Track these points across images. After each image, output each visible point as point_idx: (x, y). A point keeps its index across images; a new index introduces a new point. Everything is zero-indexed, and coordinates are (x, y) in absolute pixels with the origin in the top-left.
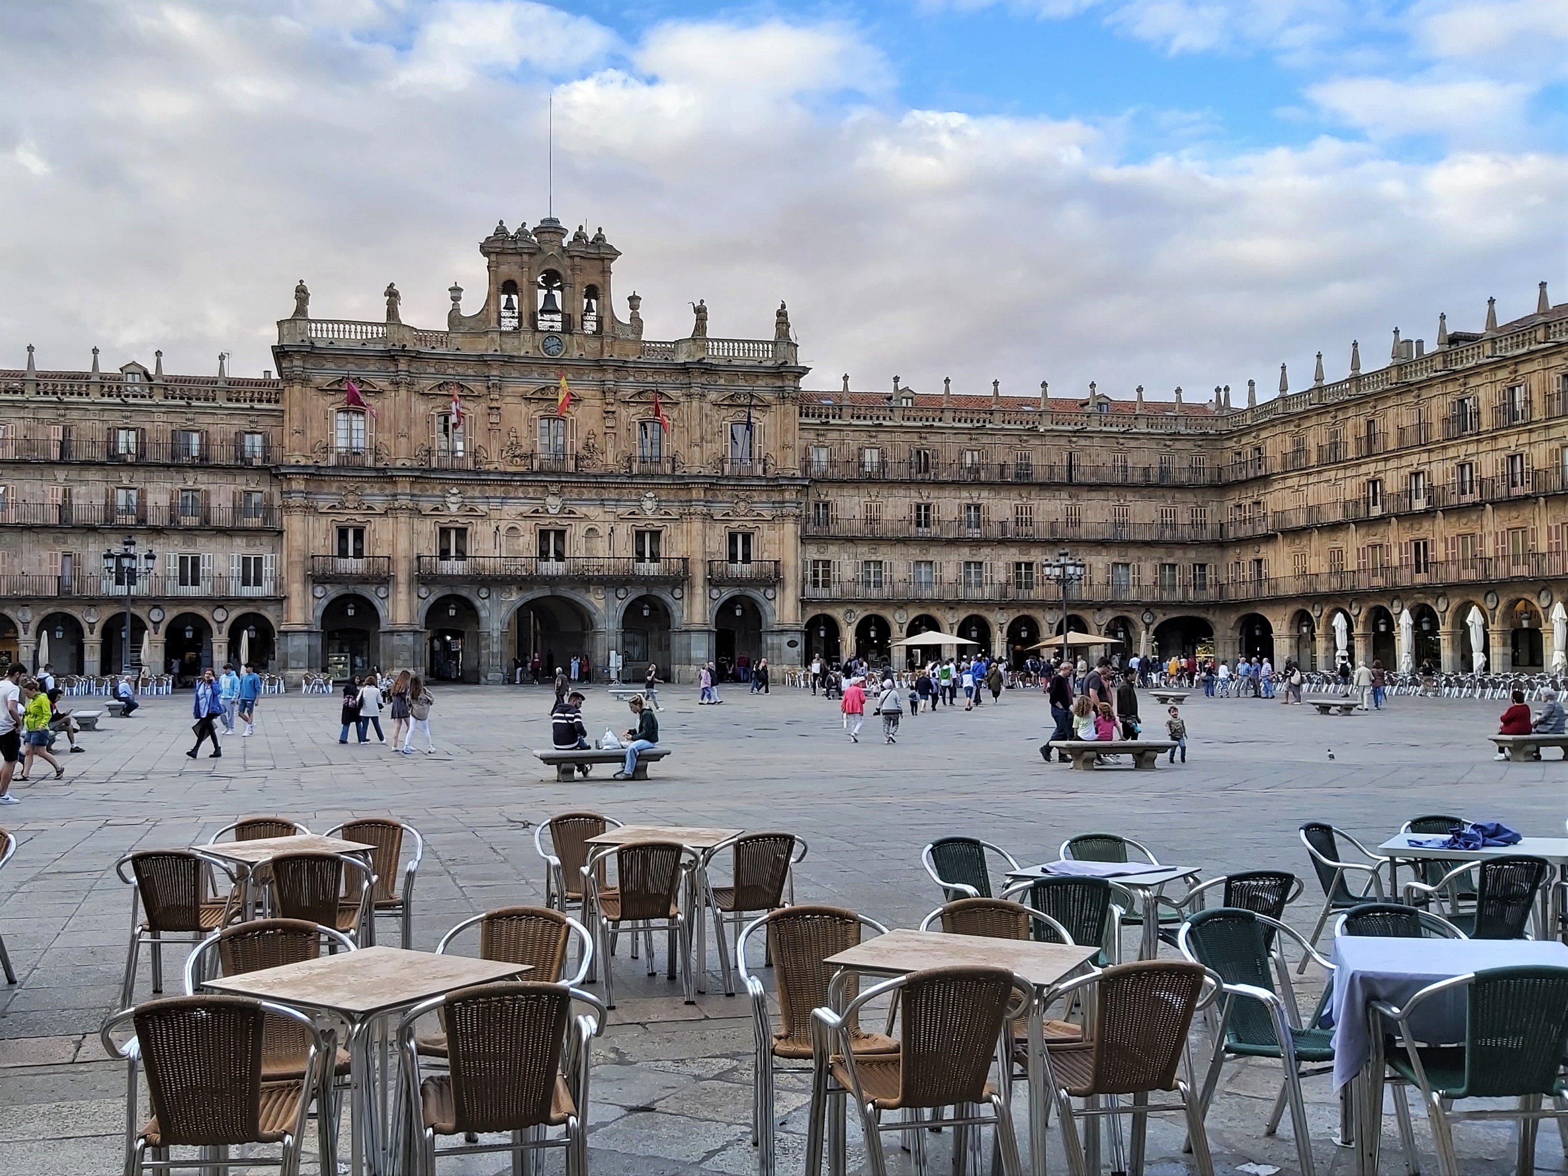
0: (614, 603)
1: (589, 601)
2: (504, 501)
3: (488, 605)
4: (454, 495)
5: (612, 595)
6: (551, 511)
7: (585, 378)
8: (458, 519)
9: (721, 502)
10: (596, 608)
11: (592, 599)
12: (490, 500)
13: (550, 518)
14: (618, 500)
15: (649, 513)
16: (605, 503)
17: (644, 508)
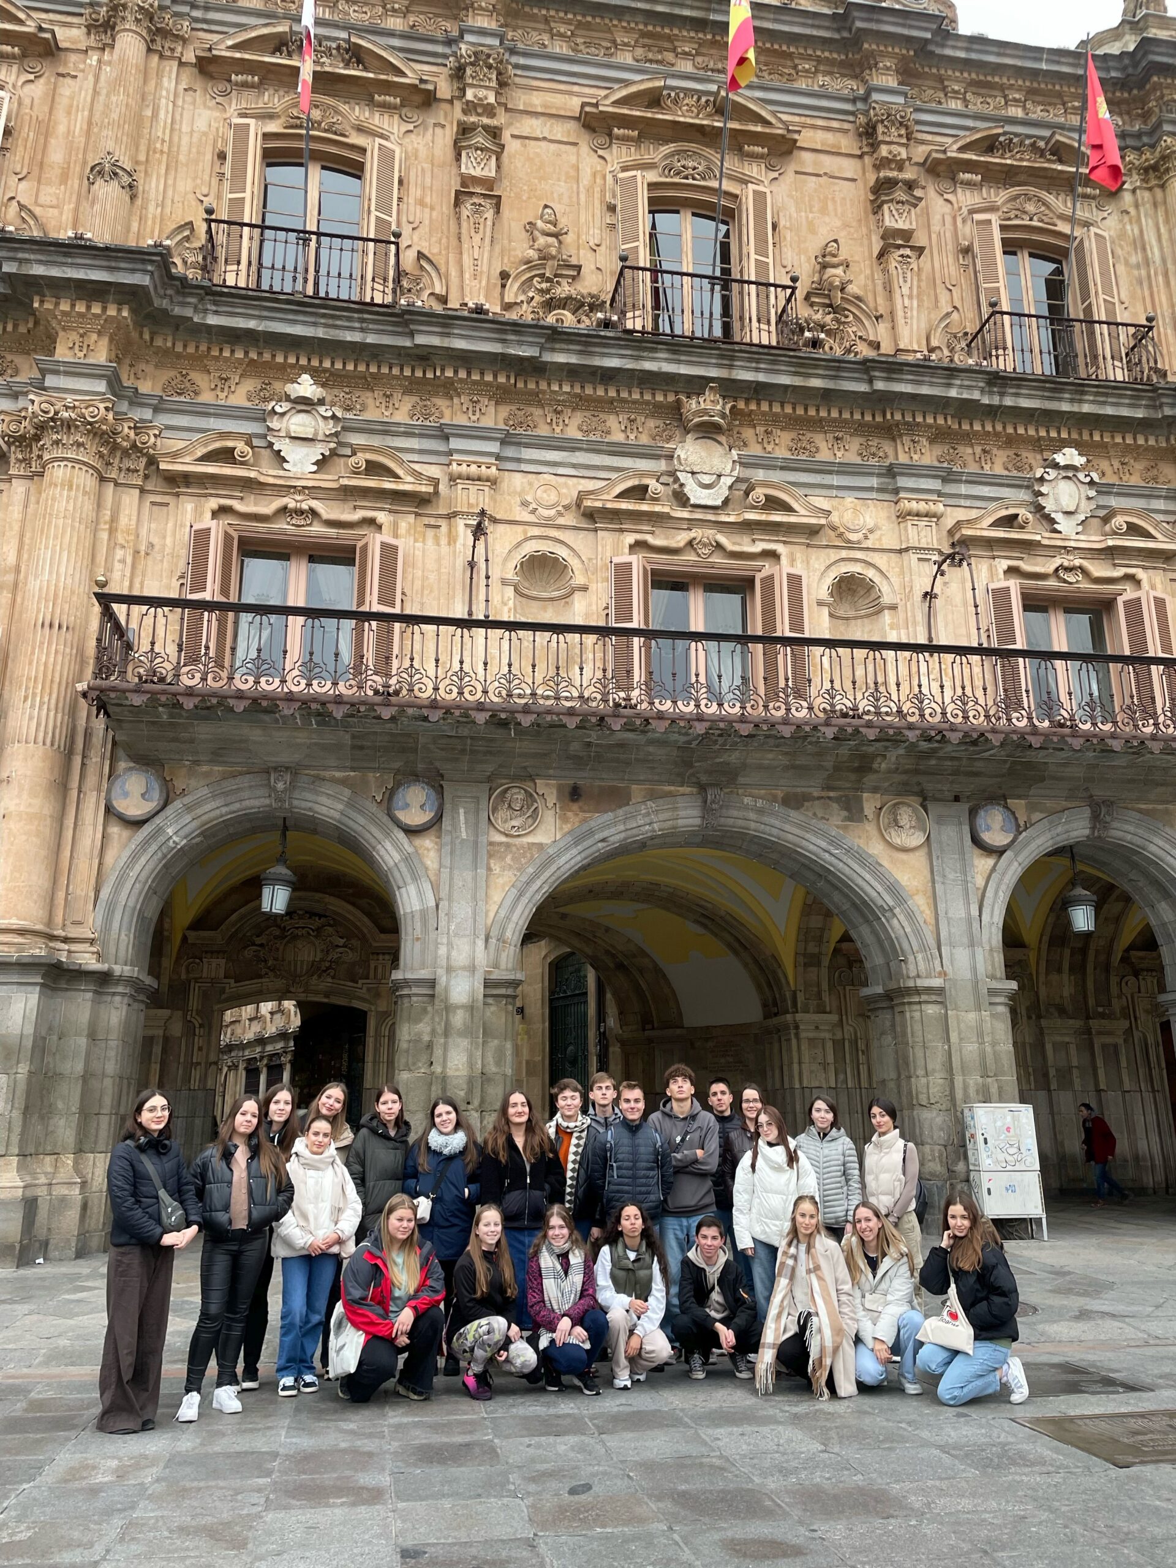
0: (965, 869)
1: (862, 858)
2: (510, 450)
3: (431, 860)
5: (953, 834)
6: (697, 495)
7: (802, 84)
8: (315, 504)
10: (893, 888)
11: (876, 849)
12: (455, 443)
13: (692, 523)
14: (949, 477)
15: (1065, 525)
16: (902, 482)
17: (1049, 505)
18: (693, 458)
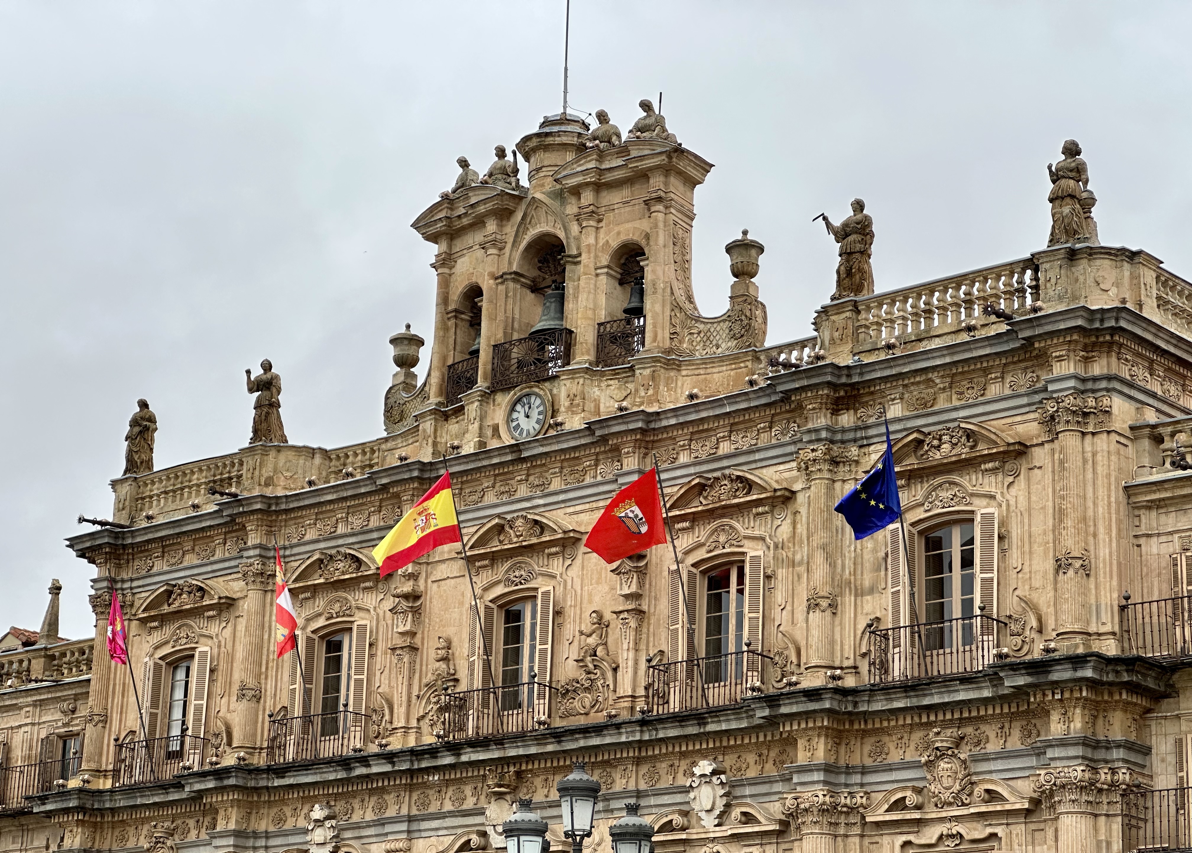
2: (415, 826)
4: (319, 823)
6: (496, 841)
7: (588, 480)
9: (890, 768)
12: (388, 828)
18: (494, 816)
